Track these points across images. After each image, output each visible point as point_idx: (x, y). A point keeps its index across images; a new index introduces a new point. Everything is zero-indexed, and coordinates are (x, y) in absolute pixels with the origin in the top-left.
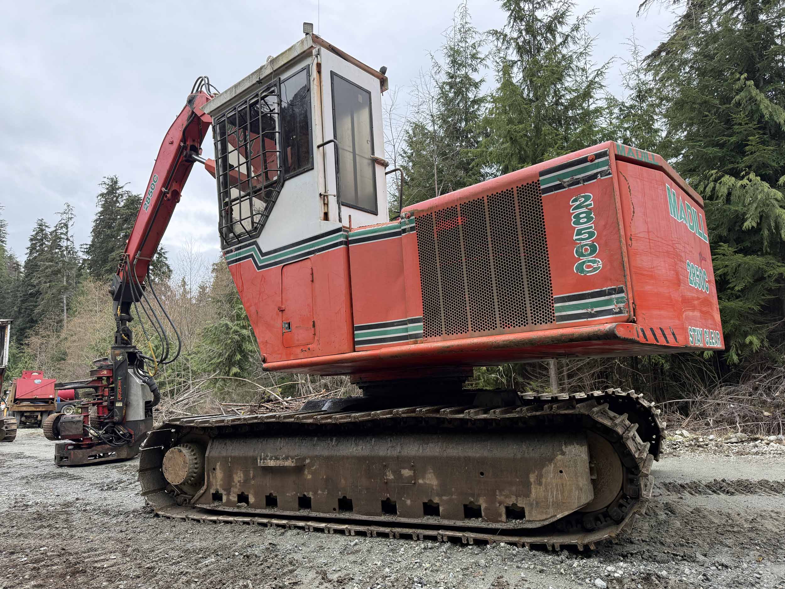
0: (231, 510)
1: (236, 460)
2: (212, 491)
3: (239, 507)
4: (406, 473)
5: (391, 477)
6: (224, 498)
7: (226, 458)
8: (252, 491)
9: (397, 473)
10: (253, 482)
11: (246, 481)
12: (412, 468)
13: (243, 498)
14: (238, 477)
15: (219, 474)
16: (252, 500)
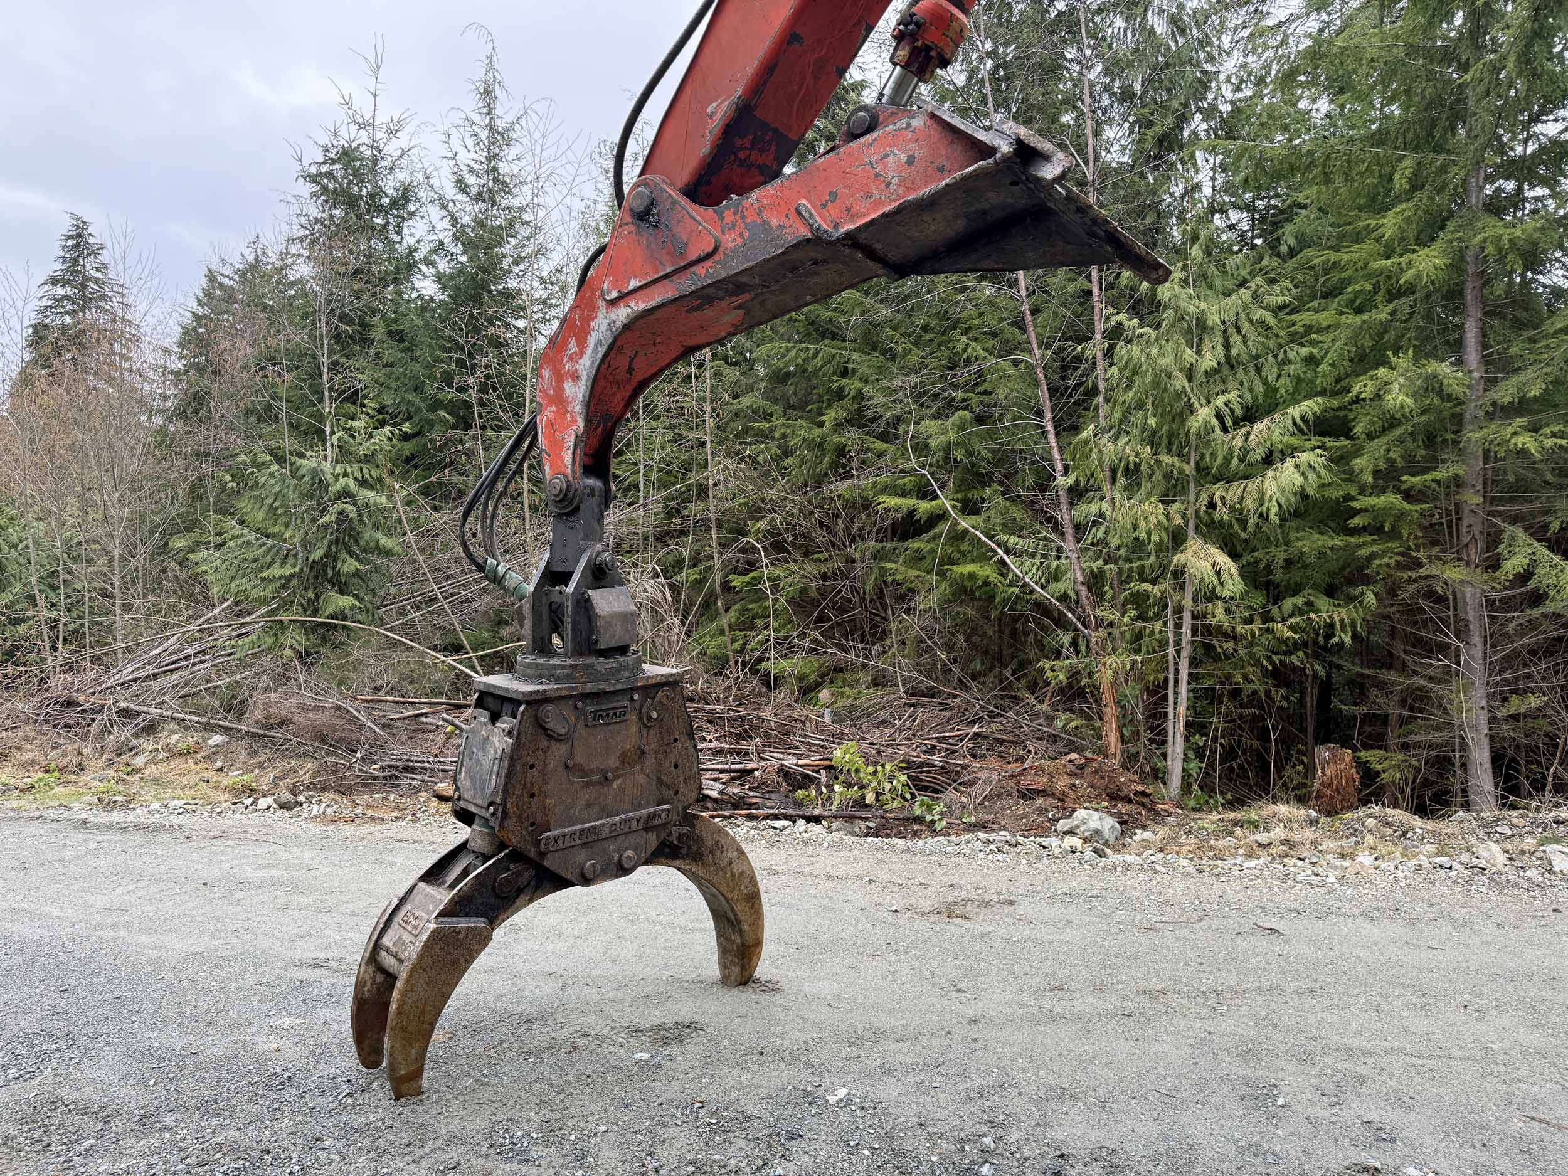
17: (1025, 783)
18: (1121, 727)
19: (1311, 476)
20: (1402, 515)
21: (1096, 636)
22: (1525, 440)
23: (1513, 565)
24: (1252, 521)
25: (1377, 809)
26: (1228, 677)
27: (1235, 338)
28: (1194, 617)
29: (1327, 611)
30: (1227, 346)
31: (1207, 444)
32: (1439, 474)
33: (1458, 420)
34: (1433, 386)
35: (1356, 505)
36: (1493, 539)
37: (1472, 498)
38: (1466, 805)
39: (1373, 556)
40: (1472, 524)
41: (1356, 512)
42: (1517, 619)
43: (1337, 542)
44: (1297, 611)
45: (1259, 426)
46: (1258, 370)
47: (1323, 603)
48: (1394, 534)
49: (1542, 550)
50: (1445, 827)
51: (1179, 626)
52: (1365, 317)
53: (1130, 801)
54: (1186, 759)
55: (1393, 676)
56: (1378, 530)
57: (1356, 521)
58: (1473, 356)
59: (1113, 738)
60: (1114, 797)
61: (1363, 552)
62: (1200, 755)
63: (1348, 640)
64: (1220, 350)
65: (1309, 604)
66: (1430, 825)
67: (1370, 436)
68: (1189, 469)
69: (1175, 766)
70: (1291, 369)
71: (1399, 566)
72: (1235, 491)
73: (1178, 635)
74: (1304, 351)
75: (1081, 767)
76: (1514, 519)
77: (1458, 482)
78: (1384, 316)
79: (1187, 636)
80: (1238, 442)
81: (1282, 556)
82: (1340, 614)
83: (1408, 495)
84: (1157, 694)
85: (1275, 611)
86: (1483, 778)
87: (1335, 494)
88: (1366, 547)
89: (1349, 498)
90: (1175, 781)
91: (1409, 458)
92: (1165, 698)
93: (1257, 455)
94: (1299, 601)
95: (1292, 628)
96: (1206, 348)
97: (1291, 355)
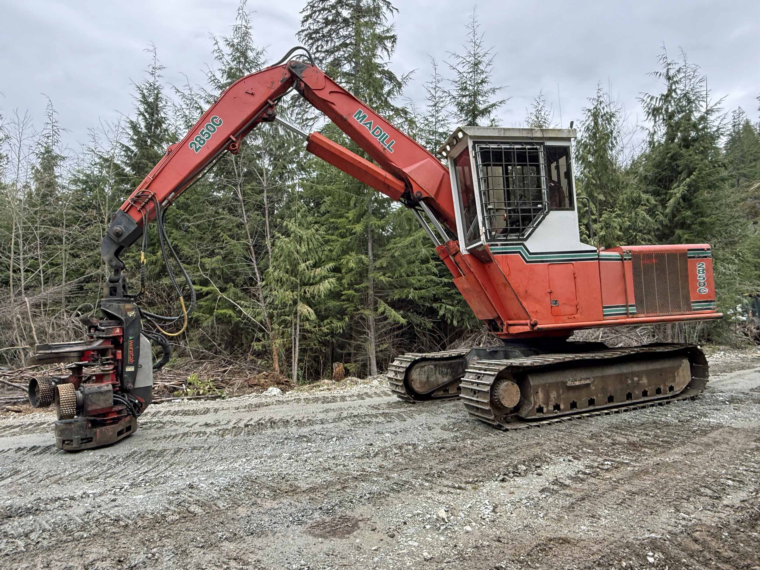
0: (551, 415)
1: (551, 385)
2: (537, 407)
3: (556, 413)
4: (636, 379)
5: (630, 382)
6: (545, 410)
7: (544, 386)
8: (562, 402)
9: (632, 380)
10: (562, 396)
11: (559, 396)
12: (637, 376)
13: (557, 407)
14: (553, 395)
15: (541, 395)
16: (562, 407)
17: (250, 383)
18: (279, 361)
19: (332, 286)
20: (354, 296)
21: (271, 334)
22: (382, 278)
23: (381, 310)
24: (317, 297)
25: (350, 378)
26: (309, 345)
27: (310, 243)
28: (300, 326)
29: (337, 324)
30: (308, 245)
31: (303, 274)
32: (363, 285)
33: (367, 270)
34: (361, 261)
35: (343, 293)
36: (376, 303)
37: (371, 292)
38: (370, 375)
39: (347, 307)
40: (371, 298)
41: (342, 295)
42: (382, 324)
43: (338, 304)
44: (328, 324)
45: (318, 270)
46: (317, 253)
47: (334, 321)
48: (352, 301)
49: (386, 305)
50: (366, 381)
51: (295, 329)
52: (344, 239)
53: (283, 384)
54: (298, 370)
55: (352, 342)
56: (348, 300)
57: (343, 297)
58: (370, 253)
59: (277, 366)
60: (278, 384)
61: (345, 306)
62: (302, 369)
63: (341, 331)
64: (307, 246)
65: (331, 322)
66: (362, 381)
67: (346, 273)
68: (298, 281)
69: (295, 373)
70: (326, 253)
71: (354, 310)
72: (312, 288)
73: (295, 332)
74: (329, 248)
75: (267, 376)
76: (380, 297)
77: (367, 287)
78: (349, 240)
79: (298, 333)
80: (312, 274)
81: (324, 308)
82: (339, 324)
83: (356, 290)
84: (289, 351)
85: (322, 324)
86: (374, 368)
87: (337, 290)
88: (346, 305)
89: (341, 291)
90: (295, 377)
91: (356, 280)
92: (291, 352)
93: (318, 279)
94: (328, 321)
95: (327, 329)
96: (302, 245)
97: (326, 249)
